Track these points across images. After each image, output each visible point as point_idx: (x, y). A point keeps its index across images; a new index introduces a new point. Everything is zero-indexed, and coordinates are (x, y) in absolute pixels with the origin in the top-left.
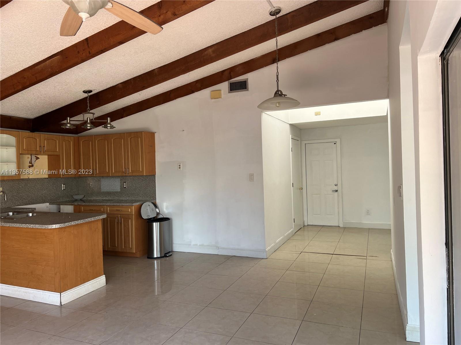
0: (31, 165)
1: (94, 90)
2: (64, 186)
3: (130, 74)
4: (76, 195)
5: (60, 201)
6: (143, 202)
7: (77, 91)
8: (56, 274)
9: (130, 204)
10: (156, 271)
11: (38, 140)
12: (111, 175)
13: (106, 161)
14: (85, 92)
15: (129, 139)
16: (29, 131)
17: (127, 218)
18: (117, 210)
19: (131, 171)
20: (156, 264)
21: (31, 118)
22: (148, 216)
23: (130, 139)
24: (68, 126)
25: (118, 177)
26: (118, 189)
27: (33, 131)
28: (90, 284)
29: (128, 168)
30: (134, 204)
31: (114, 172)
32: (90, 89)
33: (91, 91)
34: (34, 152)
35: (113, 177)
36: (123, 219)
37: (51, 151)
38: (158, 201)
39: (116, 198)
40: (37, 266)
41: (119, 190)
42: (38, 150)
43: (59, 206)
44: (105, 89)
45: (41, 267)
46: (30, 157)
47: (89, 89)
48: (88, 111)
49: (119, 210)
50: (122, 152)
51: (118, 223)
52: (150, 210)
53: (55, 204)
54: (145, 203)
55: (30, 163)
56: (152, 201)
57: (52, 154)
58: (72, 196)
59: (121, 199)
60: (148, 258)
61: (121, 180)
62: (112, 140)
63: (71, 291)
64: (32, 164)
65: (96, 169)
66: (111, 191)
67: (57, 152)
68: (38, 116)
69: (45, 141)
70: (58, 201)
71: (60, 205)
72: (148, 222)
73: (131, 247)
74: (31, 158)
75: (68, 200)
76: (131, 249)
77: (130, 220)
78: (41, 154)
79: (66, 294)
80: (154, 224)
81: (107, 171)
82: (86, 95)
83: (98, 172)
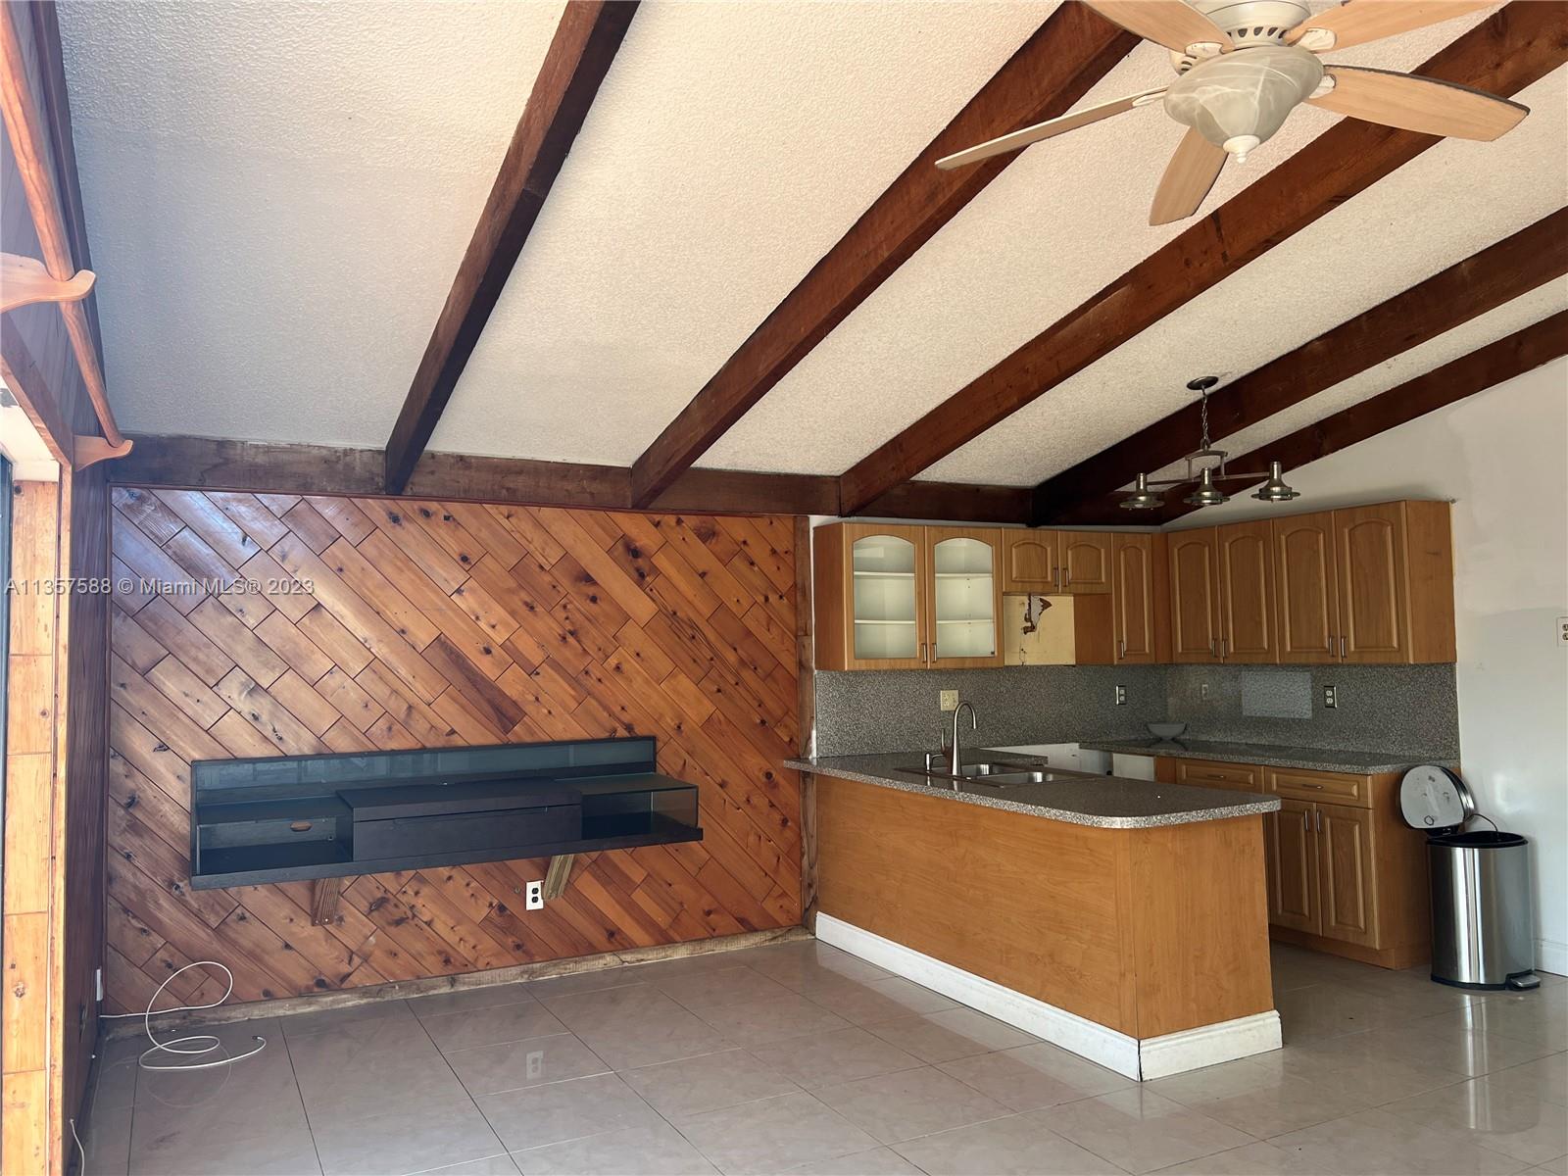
0: (1029, 624)
1: (1225, 375)
2: (1122, 692)
3: (1358, 300)
4: (1159, 722)
5: (1110, 739)
6: (1405, 765)
7: (1168, 386)
8: (1123, 975)
9: (1356, 769)
10: (1470, 1038)
11: (1049, 549)
12: (1278, 661)
13: (1260, 615)
14: (1192, 386)
15: (1346, 531)
16: (1024, 526)
17: (1346, 816)
18: (1305, 785)
19: (1355, 647)
20: (1469, 1010)
21: (1030, 485)
22: (1429, 821)
23: (1350, 531)
24: (1142, 503)
25: (1305, 667)
26: (1305, 711)
27: (1034, 522)
28: (1227, 1033)
29: (1345, 638)
30: (1373, 770)
31: (1289, 649)
32: (1211, 374)
33: (1213, 381)
34: (1039, 588)
35: (1285, 666)
36: (1328, 821)
37: (1085, 583)
38: (1467, 766)
39: (1297, 742)
40: (1067, 939)
41: (1309, 715)
42: (1049, 579)
43: (1107, 754)
44: (1262, 364)
45: (1078, 944)
46: (1027, 602)
47: (1207, 375)
48: (1203, 447)
49: (1313, 787)
50: (1320, 579)
51: (1309, 831)
52: (1437, 798)
53: (1096, 749)
54: (1417, 769)
55: (1026, 620)
56: (1443, 763)
57: (1088, 591)
58: (1145, 725)
59: (1317, 745)
60: (1435, 979)
61: (1314, 679)
62: (1283, 537)
63: (1169, 1040)
64: (1031, 622)
65: (1226, 640)
66: (1280, 716)
67: (1102, 583)
68: (1048, 477)
69: (1070, 553)
70: (1104, 739)
71: (1110, 752)
72: (1429, 842)
73: (1362, 925)
74: (1030, 605)
75: (1133, 737)
76: (1365, 933)
77: (1357, 827)
78: (1057, 593)
79: (1156, 1046)
80: (1459, 852)
81: (1266, 647)
82: (1198, 395)
83: (1232, 650)
